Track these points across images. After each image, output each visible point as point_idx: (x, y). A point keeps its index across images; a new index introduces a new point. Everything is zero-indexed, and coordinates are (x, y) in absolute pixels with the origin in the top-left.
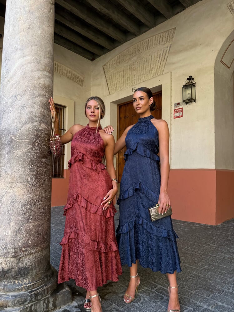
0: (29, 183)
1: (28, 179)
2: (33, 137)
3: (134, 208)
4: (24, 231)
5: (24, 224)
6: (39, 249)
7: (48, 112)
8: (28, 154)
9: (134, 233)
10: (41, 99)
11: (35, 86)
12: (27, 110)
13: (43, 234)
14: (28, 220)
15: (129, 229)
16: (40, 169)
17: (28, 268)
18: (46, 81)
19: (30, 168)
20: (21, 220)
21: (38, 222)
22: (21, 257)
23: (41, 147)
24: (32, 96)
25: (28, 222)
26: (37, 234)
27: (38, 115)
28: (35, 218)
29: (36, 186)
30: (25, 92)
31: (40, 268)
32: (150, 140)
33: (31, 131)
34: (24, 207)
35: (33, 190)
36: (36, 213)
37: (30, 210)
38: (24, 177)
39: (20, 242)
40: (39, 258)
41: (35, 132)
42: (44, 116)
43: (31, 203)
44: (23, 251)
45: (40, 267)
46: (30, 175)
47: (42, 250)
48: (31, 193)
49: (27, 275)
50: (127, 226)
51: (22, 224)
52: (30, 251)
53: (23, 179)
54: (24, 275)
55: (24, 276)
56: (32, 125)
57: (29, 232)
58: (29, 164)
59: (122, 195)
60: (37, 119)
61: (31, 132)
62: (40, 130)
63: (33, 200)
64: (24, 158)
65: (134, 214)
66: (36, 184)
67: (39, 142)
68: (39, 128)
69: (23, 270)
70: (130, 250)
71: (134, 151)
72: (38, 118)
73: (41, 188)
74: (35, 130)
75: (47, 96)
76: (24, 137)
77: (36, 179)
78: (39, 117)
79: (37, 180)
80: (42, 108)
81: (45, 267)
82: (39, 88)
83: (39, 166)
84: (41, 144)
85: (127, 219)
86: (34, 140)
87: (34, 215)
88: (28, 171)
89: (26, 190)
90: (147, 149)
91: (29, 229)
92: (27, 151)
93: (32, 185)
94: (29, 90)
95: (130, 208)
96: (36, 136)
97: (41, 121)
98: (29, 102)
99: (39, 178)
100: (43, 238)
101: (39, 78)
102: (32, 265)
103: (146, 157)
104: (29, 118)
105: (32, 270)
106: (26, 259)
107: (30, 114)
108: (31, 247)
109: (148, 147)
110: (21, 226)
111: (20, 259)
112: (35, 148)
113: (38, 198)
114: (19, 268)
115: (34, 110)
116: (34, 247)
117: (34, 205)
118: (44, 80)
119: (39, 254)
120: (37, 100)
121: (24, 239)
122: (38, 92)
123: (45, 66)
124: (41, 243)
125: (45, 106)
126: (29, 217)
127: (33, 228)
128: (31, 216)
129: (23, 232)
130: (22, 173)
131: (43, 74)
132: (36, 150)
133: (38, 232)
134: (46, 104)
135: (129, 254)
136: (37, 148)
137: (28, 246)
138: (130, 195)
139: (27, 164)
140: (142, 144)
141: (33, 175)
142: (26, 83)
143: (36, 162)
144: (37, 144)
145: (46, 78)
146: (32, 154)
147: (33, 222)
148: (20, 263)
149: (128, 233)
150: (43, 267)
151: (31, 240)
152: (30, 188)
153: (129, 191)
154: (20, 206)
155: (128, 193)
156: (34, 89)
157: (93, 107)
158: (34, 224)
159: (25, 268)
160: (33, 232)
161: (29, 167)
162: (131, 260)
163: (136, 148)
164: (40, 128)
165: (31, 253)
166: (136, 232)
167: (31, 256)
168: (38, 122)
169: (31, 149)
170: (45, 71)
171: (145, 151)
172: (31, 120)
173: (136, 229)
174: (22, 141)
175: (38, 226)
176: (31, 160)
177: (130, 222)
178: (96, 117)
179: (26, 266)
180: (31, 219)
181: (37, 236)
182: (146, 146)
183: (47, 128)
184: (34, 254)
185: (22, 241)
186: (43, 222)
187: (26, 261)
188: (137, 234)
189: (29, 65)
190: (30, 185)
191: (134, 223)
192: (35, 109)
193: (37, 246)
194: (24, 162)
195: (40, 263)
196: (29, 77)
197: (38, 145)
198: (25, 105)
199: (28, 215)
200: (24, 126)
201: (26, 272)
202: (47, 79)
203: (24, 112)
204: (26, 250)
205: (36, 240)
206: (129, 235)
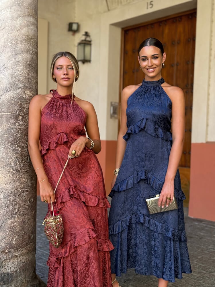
0: (12, 169)
1: (10, 163)
2: (16, 108)
3: (131, 203)
4: (7, 228)
5: (7, 220)
6: (25, 251)
7: (33, 73)
8: (10, 131)
9: (127, 235)
10: (25, 56)
11: (17, 39)
12: (8, 73)
13: (29, 232)
14: (12, 214)
15: (121, 229)
16: (26, 151)
17: (12, 274)
18: (30, 31)
19: (13, 149)
20: (3, 215)
21: (23, 217)
22: (4, 260)
23: (26, 121)
24: (13, 53)
25: (11, 218)
26: (23, 232)
27: (21, 79)
28: (21, 213)
29: (21, 172)
30: (4, 49)
31: (26, 276)
32: (164, 116)
33: (13, 100)
34: (7, 198)
35: (18, 177)
36: (21, 207)
37: (14, 202)
38: (7, 161)
39: (3, 242)
40: (24, 262)
41: (18, 102)
42: (28, 79)
43: (15, 193)
44: (6, 253)
45: (26, 274)
46: (13, 158)
47: (27, 253)
48: (15, 181)
49: (11, 283)
50: (119, 225)
51: (5, 220)
52: (14, 254)
53: (5, 164)
54: (8, 282)
55: (8, 284)
56: (14, 92)
57: (13, 229)
58: (12, 143)
59: (117, 185)
60: (20, 85)
61: (13, 102)
62: (25, 99)
63: (17, 189)
64: (6, 136)
65: (130, 211)
66: (21, 169)
67: (23, 115)
68: (22, 97)
69: (6, 277)
70: (121, 256)
71: (142, 130)
72: (22, 83)
73: (26, 174)
74: (19, 99)
75: (31, 52)
76: (5, 109)
77: (20, 163)
78: (23, 81)
79: (22, 165)
80: (27, 68)
81: (31, 275)
82: (21, 41)
83: (24, 146)
84: (25, 118)
85: (120, 216)
86: (17, 113)
87: (19, 208)
88: (11, 153)
89: (8, 177)
90: (159, 126)
91: (14, 226)
92: (10, 127)
93: (17, 170)
94: (10, 44)
95: (126, 203)
96: (20, 108)
97: (25, 86)
98: (10, 62)
99: (24, 162)
100: (29, 238)
101: (21, 27)
102: (16, 271)
103: (158, 138)
104: (10, 84)
105: (17, 277)
106: (10, 263)
107: (12, 78)
108: (16, 248)
109: (159, 124)
110: (4, 222)
111: (2, 263)
112: (19, 123)
113: (24, 187)
114: (2, 274)
115: (17, 73)
116: (19, 249)
117: (19, 196)
118: (28, 30)
119: (25, 257)
120: (20, 58)
121: (7, 238)
122: (21, 46)
123: (28, 9)
124: (27, 244)
125: (30, 65)
126: (13, 212)
127: (18, 224)
128: (15, 209)
129: (5, 230)
130: (4, 156)
131: (27, 21)
132: (19, 125)
133: (23, 230)
134: (31, 63)
135: (119, 260)
136: (21, 123)
137: (12, 247)
138: (129, 187)
139: (10, 144)
140: (152, 120)
141: (17, 158)
142: (6, 36)
143: (20, 142)
144: (20, 118)
145: (29, 26)
146: (15, 131)
147: (18, 217)
148: (2, 267)
149: (120, 234)
150: (30, 274)
151: (15, 240)
152: (13, 174)
153: (128, 181)
154: (2, 197)
155: (126, 184)
156: (16, 43)
157: (65, 67)
158: (19, 219)
159: (8, 274)
160: (17, 230)
161: (12, 147)
162: (121, 268)
163: (145, 125)
164: (24, 96)
165: (15, 255)
166: (129, 233)
167: (16, 260)
168: (22, 88)
169: (14, 124)
170: (29, 16)
171: (156, 130)
172: (13, 85)
173: (130, 229)
174: (3, 114)
175: (23, 222)
176: (15, 139)
177: (123, 221)
178: (71, 80)
179: (10, 271)
180: (16, 213)
181: (22, 235)
182: (158, 124)
183: (33, 95)
184: (19, 257)
185: (5, 240)
186: (29, 217)
187: (9, 266)
188: (130, 236)
189: (9, 10)
190: (14, 170)
191: (129, 221)
192: (17, 70)
193: (22, 247)
194: (5, 141)
195: (26, 269)
196: (9, 27)
197: (22, 119)
198: (5, 66)
199: (12, 208)
200: (4, 94)
201: (10, 279)
202: (32, 27)
203: (4, 75)
204: (9, 252)
205: (21, 240)
206: (121, 236)
